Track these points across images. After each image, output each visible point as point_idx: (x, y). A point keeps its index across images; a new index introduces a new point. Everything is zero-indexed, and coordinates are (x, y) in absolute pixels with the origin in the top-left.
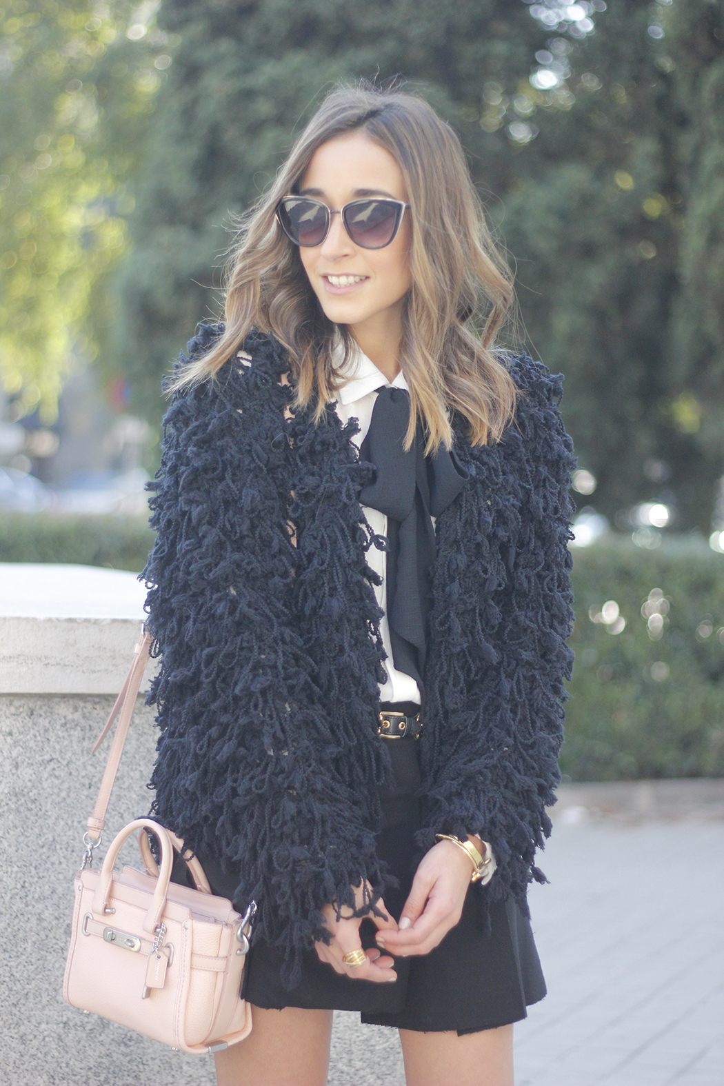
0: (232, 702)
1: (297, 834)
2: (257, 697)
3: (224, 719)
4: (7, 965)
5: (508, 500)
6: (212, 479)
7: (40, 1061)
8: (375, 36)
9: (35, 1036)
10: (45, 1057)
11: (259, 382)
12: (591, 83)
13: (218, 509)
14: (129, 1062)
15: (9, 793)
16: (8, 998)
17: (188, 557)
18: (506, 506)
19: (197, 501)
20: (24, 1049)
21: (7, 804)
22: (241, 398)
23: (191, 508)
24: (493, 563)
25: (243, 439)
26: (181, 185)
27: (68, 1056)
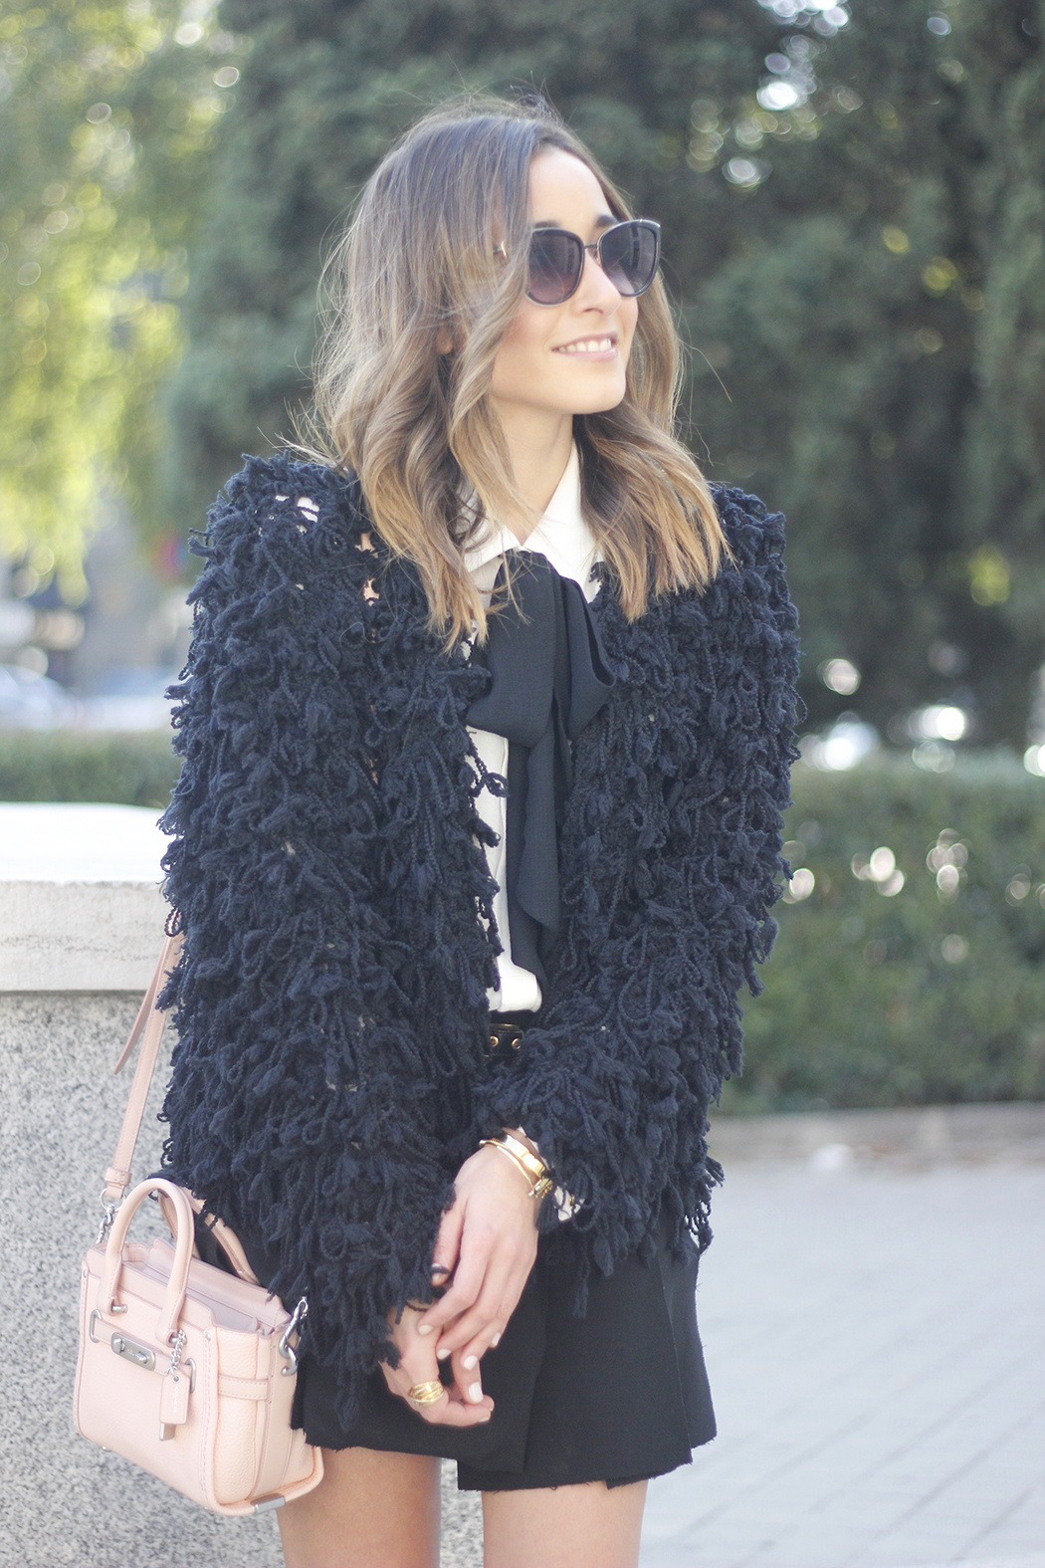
0: (281, 1010)
1: (356, 1205)
2: (319, 1005)
3: (269, 1033)
4: (17, 1383)
5: (680, 716)
6: (261, 685)
7: (67, 1521)
8: (533, 36)
9: (60, 1486)
10: (74, 1515)
11: (328, 545)
12: (847, 102)
13: (269, 730)
14: (195, 1521)
15: (18, 1135)
16: (20, 1431)
17: (227, 797)
18: (676, 725)
19: (240, 717)
20: (44, 1504)
21: (15, 1151)
22: (301, 567)
23: (230, 727)
24: (650, 808)
25: (304, 627)
26: (255, 254)
27: (108, 1513)
